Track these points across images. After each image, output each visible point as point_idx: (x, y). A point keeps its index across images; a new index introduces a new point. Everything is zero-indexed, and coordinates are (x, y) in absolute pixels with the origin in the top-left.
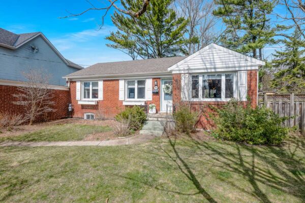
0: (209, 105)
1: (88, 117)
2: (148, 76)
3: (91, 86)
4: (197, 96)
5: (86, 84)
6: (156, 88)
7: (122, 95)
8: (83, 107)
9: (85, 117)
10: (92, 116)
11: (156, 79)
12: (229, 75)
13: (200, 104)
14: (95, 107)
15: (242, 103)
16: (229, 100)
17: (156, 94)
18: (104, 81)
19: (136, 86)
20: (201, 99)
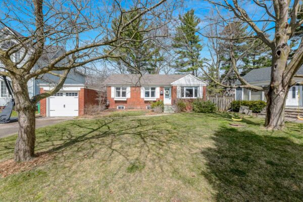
0: (188, 100)
1: (119, 108)
2: (158, 86)
3: (121, 89)
4: (183, 96)
5: (118, 89)
6: (162, 92)
7: (143, 95)
8: (116, 102)
9: (118, 108)
10: (123, 108)
11: (162, 87)
12: (196, 87)
13: (184, 100)
14: (125, 102)
15: (200, 99)
16: (196, 98)
17: (162, 95)
18: (131, 87)
19: (150, 91)
20: (185, 97)
